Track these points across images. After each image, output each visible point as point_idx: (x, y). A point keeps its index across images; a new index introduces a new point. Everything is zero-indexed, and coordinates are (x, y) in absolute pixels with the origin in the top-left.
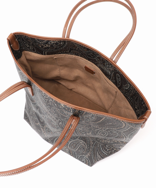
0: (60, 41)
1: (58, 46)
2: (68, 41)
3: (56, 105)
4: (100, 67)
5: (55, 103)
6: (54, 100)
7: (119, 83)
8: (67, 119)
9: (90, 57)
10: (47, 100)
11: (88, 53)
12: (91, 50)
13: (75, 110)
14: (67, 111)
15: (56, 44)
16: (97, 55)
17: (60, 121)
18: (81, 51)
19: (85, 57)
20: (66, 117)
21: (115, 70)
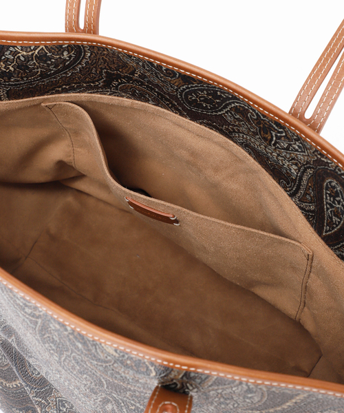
0: (60, 49)
1: (49, 66)
2: (92, 47)
3: (80, 346)
4: (246, 146)
5: (76, 338)
6: (69, 328)
7: (334, 219)
8: (137, 394)
9: (199, 106)
10: (40, 321)
11: (190, 93)
12: (201, 82)
13: (168, 370)
14: (132, 369)
15: (42, 57)
16: (228, 99)
17: (106, 401)
18: (157, 86)
19: (173, 105)
20: (130, 390)
21: (318, 162)
